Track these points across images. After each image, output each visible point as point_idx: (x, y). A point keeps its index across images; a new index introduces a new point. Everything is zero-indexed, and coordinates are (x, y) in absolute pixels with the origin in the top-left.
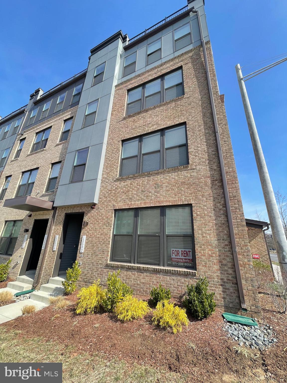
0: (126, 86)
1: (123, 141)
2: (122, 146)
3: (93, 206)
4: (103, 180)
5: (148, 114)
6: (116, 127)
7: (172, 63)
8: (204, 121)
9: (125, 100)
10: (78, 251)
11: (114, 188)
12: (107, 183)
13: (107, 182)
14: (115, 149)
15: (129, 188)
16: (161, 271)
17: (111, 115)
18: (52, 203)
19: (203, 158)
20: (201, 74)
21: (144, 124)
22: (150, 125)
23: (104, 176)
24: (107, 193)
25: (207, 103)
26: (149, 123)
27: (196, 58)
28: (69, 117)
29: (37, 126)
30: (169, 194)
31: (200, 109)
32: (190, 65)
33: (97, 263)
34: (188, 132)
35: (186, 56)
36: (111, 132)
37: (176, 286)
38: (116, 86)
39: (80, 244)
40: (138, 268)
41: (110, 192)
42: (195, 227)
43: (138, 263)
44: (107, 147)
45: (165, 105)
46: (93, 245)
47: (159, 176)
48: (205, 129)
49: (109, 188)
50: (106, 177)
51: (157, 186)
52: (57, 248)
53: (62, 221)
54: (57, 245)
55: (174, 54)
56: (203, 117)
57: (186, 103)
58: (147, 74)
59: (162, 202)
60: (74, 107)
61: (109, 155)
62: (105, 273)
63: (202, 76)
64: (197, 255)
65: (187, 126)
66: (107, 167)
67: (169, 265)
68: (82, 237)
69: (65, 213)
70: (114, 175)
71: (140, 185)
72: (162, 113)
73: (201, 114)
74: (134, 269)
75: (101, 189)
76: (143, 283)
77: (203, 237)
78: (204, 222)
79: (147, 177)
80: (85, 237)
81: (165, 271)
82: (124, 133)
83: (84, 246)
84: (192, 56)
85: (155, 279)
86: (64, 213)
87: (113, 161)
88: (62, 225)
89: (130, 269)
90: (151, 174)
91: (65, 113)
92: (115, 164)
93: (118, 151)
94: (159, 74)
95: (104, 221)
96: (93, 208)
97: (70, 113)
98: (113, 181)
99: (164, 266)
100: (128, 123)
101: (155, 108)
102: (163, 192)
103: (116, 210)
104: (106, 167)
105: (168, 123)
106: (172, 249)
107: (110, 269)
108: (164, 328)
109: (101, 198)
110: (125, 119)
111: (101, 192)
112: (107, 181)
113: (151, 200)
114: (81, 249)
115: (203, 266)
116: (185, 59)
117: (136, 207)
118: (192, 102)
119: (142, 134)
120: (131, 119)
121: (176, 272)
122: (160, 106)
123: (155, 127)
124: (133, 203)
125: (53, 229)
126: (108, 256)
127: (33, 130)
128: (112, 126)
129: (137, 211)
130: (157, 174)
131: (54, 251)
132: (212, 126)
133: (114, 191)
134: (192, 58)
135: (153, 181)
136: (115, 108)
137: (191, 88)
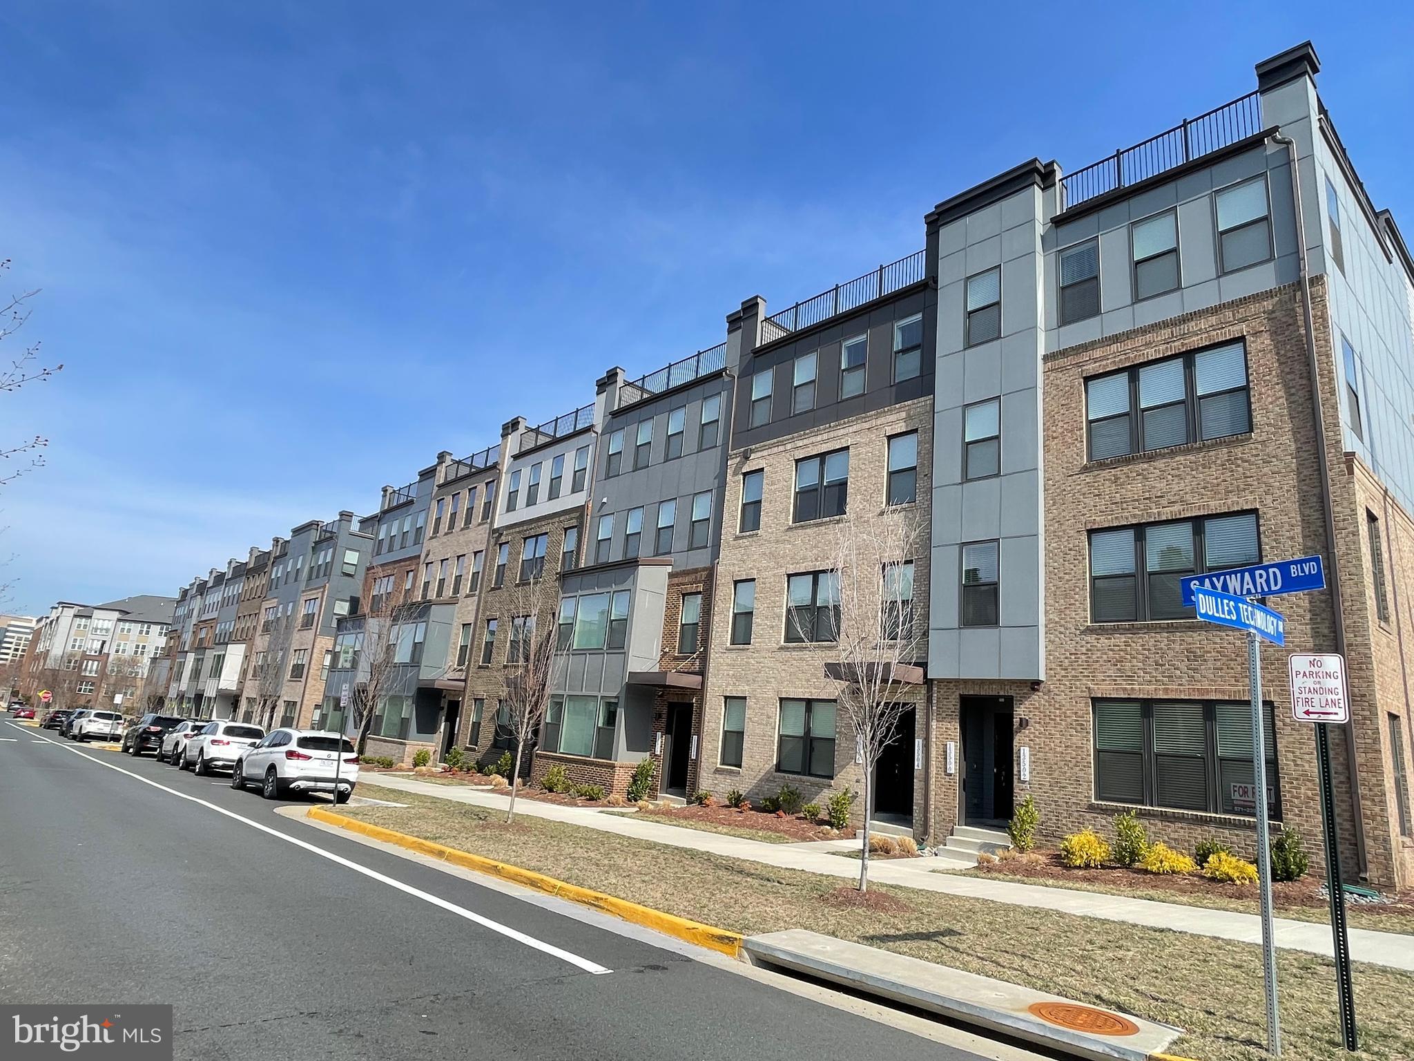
0: (1078, 365)
1: (1090, 532)
2: (1090, 544)
3: (1035, 685)
4: (1051, 626)
5: (1155, 469)
6: (1065, 490)
7: (1213, 320)
8: (1302, 514)
9: (1080, 411)
10: (1015, 777)
11: (1084, 650)
12: (1063, 636)
13: (1061, 633)
14: (1070, 550)
15: (1122, 653)
16: (1211, 821)
17: (1044, 450)
18: (921, 670)
19: (1298, 606)
20: (1297, 378)
21: (1147, 495)
22: (1164, 502)
23: (1051, 616)
24: (1066, 658)
25: (1312, 467)
26: (1159, 494)
27: (1284, 320)
28: (901, 427)
29: (793, 438)
30: (1221, 676)
31: (1292, 480)
32: (1266, 340)
33: (1067, 803)
34: (1262, 536)
35: (1253, 308)
36: (1052, 502)
37: (1243, 845)
38: (1046, 358)
39: (1015, 763)
40: (1162, 814)
41: (1073, 657)
42: (1279, 746)
43: (1159, 805)
44: (1048, 544)
45: (1200, 449)
46: (1051, 767)
47: (1195, 635)
48: (1304, 537)
49: (1071, 646)
50: (1057, 619)
51: (1193, 656)
52: (955, 769)
53: (954, 712)
54: (956, 762)
55: (1219, 282)
56: (1299, 505)
57: (1257, 455)
58: (1140, 341)
59: (1208, 692)
60: (915, 401)
61: (1056, 564)
62: (1088, 820)
63: (1301, 385)
64: (1285, 796)
65: (1262, 521)
66: (1055, 595)
67: (1226, 812)
68: (1019, 750)
69: (960, 695)
70: (1077, 617)
71: (1149, 650)
72: (1194, 472)
73: (1297, 496)
74: (1154, 816)
75: (1049, 648)
76: (1175, 840)
77: (1296, 765)
78: (1298, 737)
79: (1167, 633)
80: (1027, 749)
81: (1220, 821)
82: (1091, 510)
83: (1027, 767)
84: (1273, 312)
85: (1199, 834)
86: (957, 693)
87: (1068, 581)
88: (958, 721)
89: (1143, 815)
90: (1177, 628)
91: (885, 412)
92: (1078, 589)
93: (1081, 558)
94: (1177, 346)
95: (1068, 720)
96: (1034, 690)
97: (903, 415)
98: (1078, 632)
99: (1217, 813)
100: (1100, 483)
101: (1173, 454)
102: (1207, 669)
103: (1095, 701)
104: (1052, 594)
105: (1212, 503)
106: (1232, 784)
107: (1098, 814)
108: (1221, 881)
109: (1051, 669)
110: (1085, 469)
111: (1050, 655)
112: (1062, 630)
113: (1179, 685)
114: (1022, 773)
115: (1296, 815)
116: (1253, 315)
117: (1146, 697)
118: (1273, 457)
119: (1144, 521)
120: (1106, 473)
121: (1242, 823)
122: (1188, 451)
123: (1176, 508)
124: (1137, 687)
125: (934, 727)
126: (1091, 790)
127: (781, 448)
128: (1050, 482)
129: (1148, 706)
130: (1190, 628)
131: (951, 775)
132: (1321, 530)
133: (1083, 657)
134: (1273, 319)
135: (1181, 645)
136: (1054, 428)
137: (1271, 416)
